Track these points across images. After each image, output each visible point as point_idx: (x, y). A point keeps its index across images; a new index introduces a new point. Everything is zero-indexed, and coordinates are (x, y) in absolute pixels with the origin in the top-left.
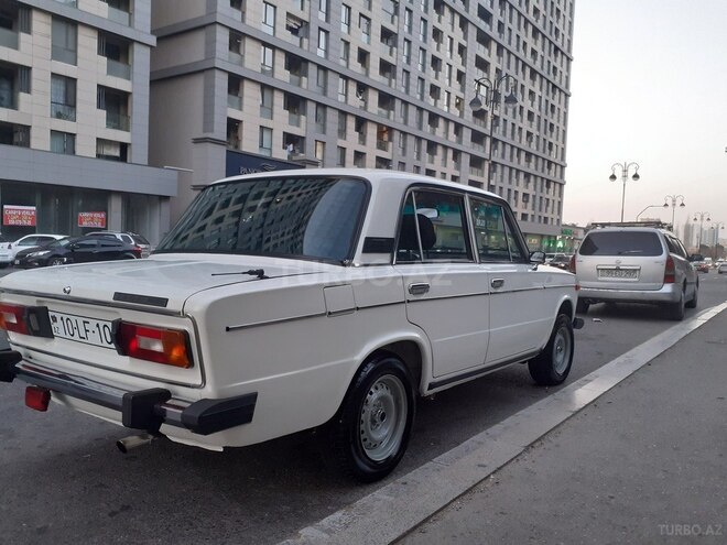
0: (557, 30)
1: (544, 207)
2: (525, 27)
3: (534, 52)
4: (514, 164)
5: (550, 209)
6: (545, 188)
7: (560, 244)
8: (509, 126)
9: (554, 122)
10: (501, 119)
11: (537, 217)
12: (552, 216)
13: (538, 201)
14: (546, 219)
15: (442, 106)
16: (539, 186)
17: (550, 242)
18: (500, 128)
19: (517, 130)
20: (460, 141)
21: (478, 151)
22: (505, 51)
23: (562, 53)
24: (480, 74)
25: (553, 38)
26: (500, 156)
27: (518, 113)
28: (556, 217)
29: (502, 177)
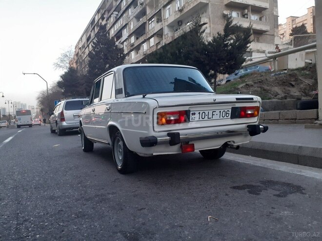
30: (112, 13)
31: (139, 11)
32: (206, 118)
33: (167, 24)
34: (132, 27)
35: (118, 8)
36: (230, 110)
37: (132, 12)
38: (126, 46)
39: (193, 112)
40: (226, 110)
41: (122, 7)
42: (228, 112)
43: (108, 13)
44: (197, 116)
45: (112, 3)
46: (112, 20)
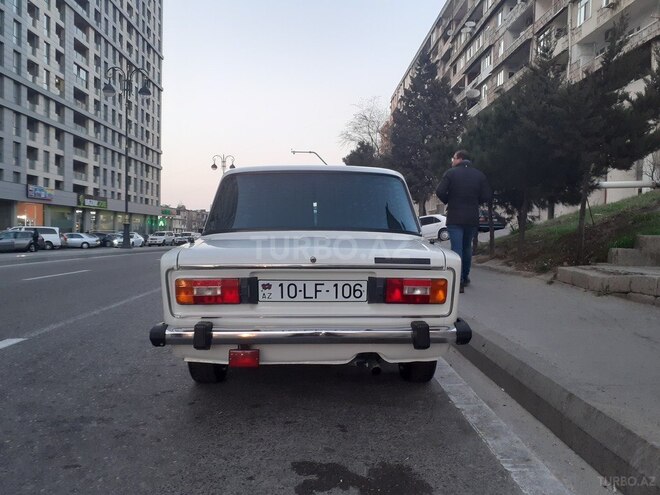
0: (148, 29)
1: (144, 189)
2: (121, 20)
3: (129, 46)
4: (116, 148)
5: (149, 191)
6: (145, 172)
7: (161, 223)
8: (110, 113)
9: (150, 112)
10: (102, 105)
11: (139, 198)
12: (152, 197)
13: (139, 184)
14: (147, 200)
15: (41, 83)
16: (139, 170)
17: (152, 221)
18: (102, 113)
19: (117, 117)
20: (62, 121)
21: (81, 133)
22: (103, 41)
23: (154, 51)
24: (79, 59)
25: (146, 36)
26: (102, 139)
27: (117, 101)
28: (155, 198)
29: (105, 159)
30: (464, 26)
31: (518, 15)
32: (300, 296)
33: (578, 39)
34: (501, 51)
35: (476, 14)
36: (365, 285)
37: (503, 20)
38: (487, 92)
39: (266, 282)
40: (352, 284)
41: (485, 10)
42: (357, 287)
43: (457, 25)
44: (275, 290)
45: (465, 4)
46: (463, 39)
